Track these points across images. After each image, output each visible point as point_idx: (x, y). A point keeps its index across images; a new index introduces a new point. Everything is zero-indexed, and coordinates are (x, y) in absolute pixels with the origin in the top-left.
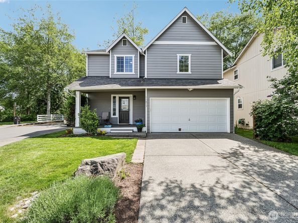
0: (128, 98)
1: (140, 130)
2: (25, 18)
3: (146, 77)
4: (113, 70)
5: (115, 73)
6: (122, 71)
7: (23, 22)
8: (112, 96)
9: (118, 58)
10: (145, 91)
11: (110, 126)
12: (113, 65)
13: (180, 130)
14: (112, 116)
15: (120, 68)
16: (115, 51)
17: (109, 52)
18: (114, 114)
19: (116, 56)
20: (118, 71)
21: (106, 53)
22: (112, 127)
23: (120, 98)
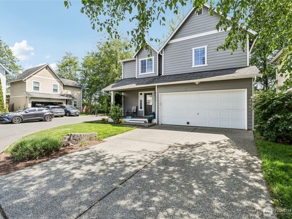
0: (151, 94)
1: (150, 121)
2: (101, 41)
3: (163, 75)
4: (138, 71)
5: (140, 74)
6: (145, 72)
7: (99, 44)
8: (139, 93)
9: (142, 61)
10: (155, 88)
11: (130, 117)
12: (138, 68)
13: (188, 123)
14: (139, 110)
15: (143, 69)
16: (139, 56)
17: (135, 57)
18: (141, 108)
19: (140, 60)
20: (142, 72)
21: (133, 58)
22: (132, 118)
23: (145, 95)
